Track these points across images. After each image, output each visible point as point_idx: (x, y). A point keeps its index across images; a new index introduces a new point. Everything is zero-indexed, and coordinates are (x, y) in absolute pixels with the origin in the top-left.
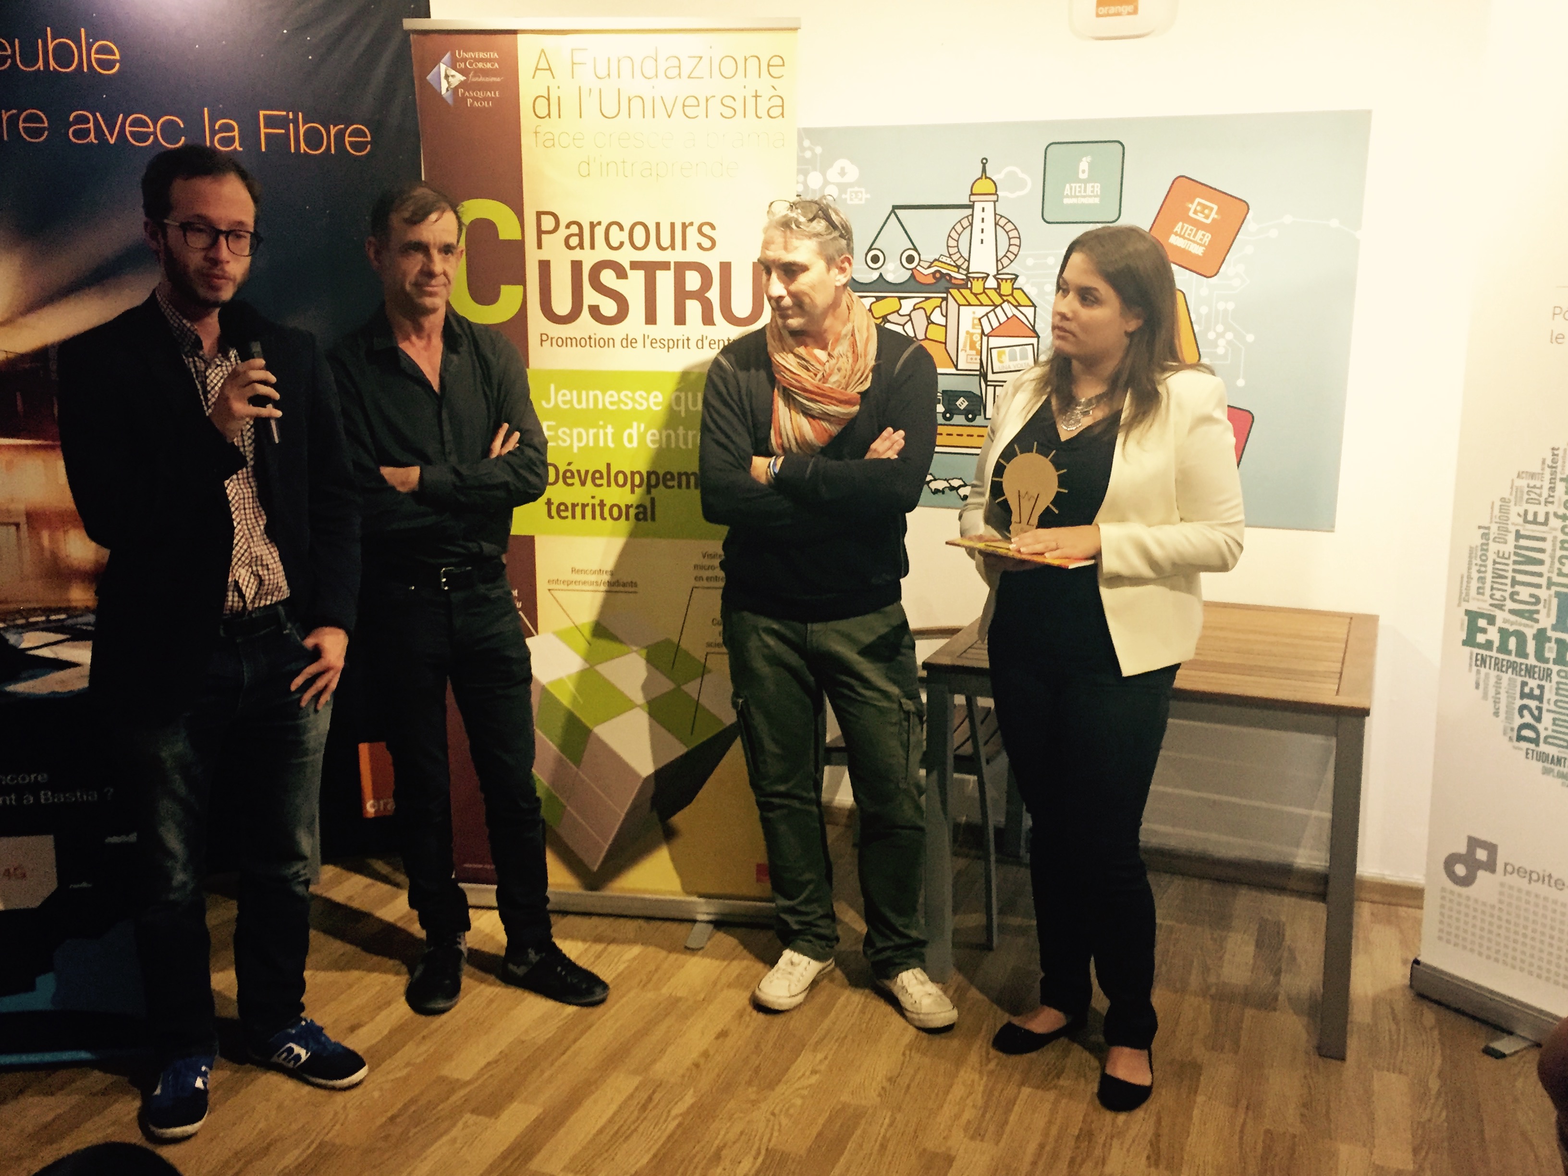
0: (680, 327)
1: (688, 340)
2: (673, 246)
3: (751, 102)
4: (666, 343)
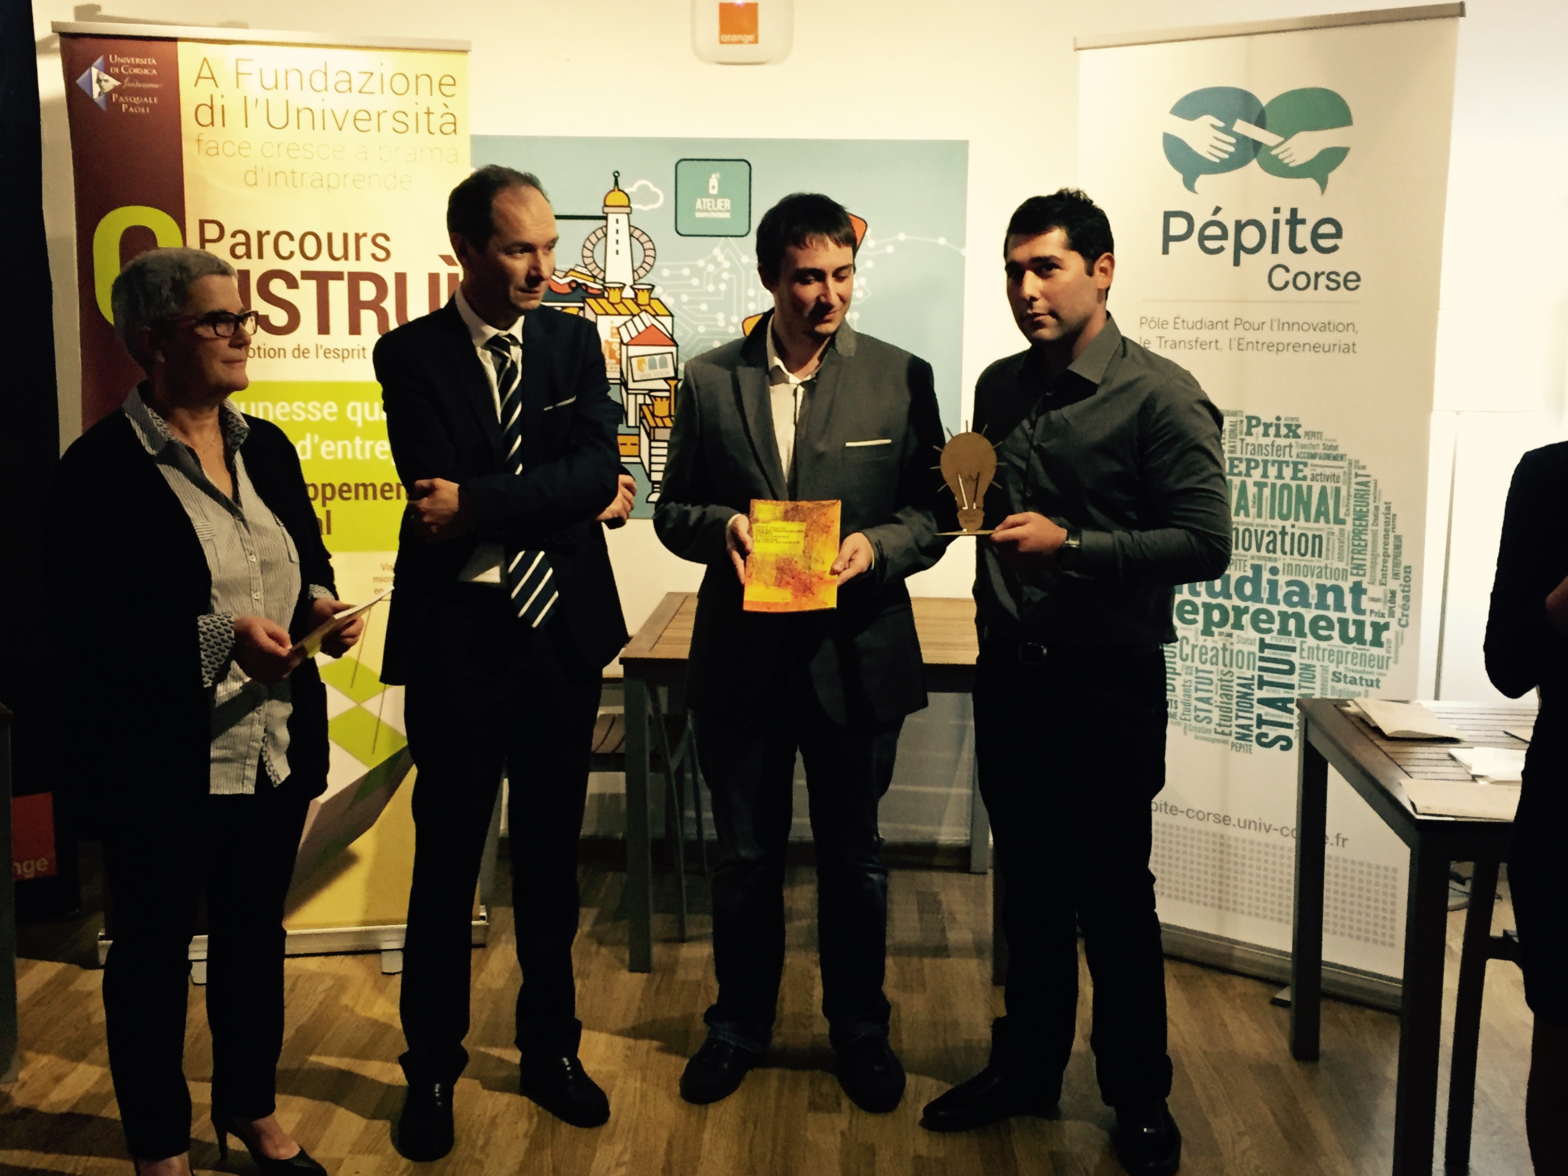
0: (355, 337)
1: (364, 349)
2: (346, 257)
3: (423, 118)
4: (340, 353)
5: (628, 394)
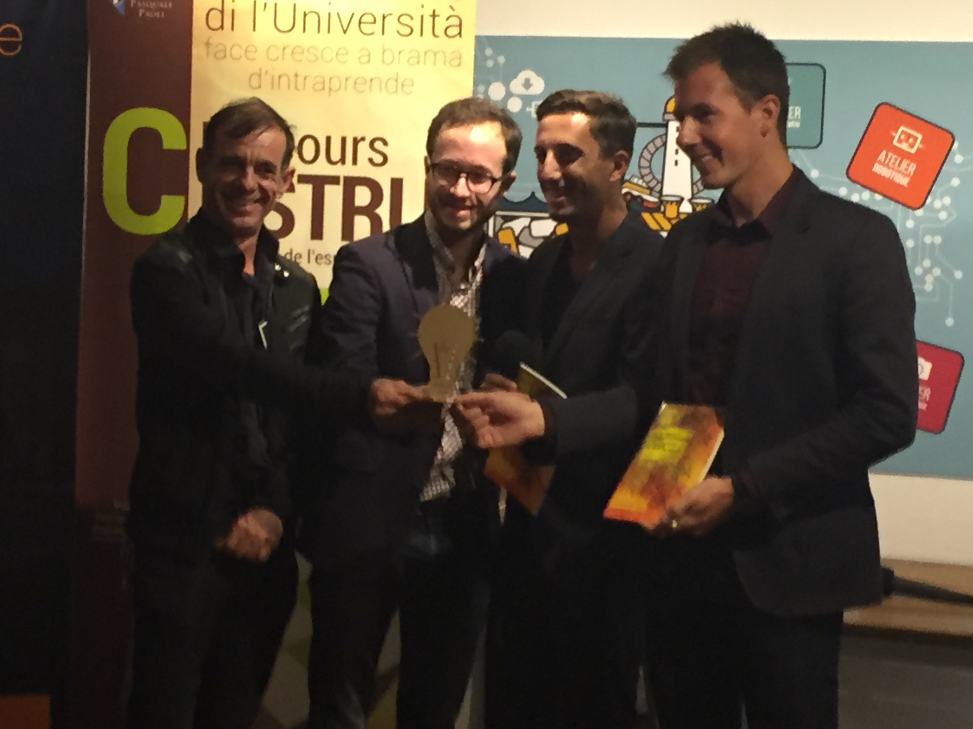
2: (343, 160)
3: (428, 21)
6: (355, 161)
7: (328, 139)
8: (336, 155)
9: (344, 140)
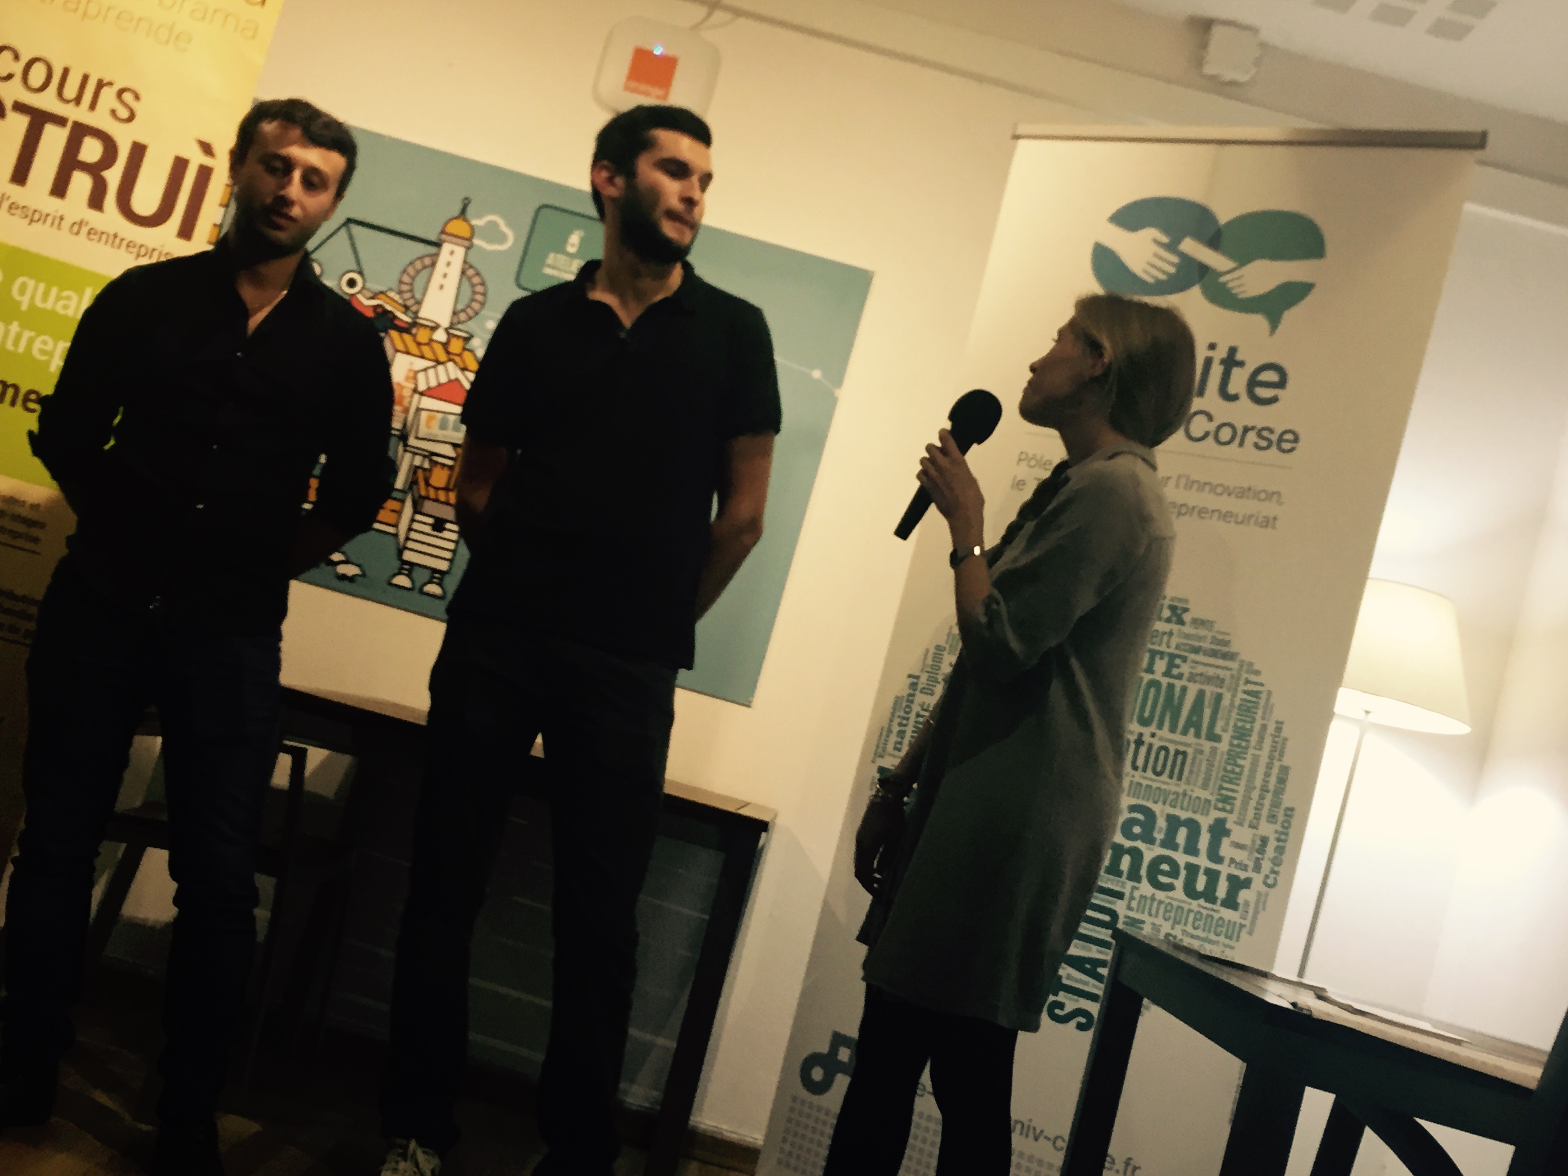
0: (55, 201)
1: (62, 218)
2: (78, 100)
4: (30, 214)
5: (405, 451)
6: (93, 106)
7: (66, 72)
8: (70, 91)
9: (85, 78)
